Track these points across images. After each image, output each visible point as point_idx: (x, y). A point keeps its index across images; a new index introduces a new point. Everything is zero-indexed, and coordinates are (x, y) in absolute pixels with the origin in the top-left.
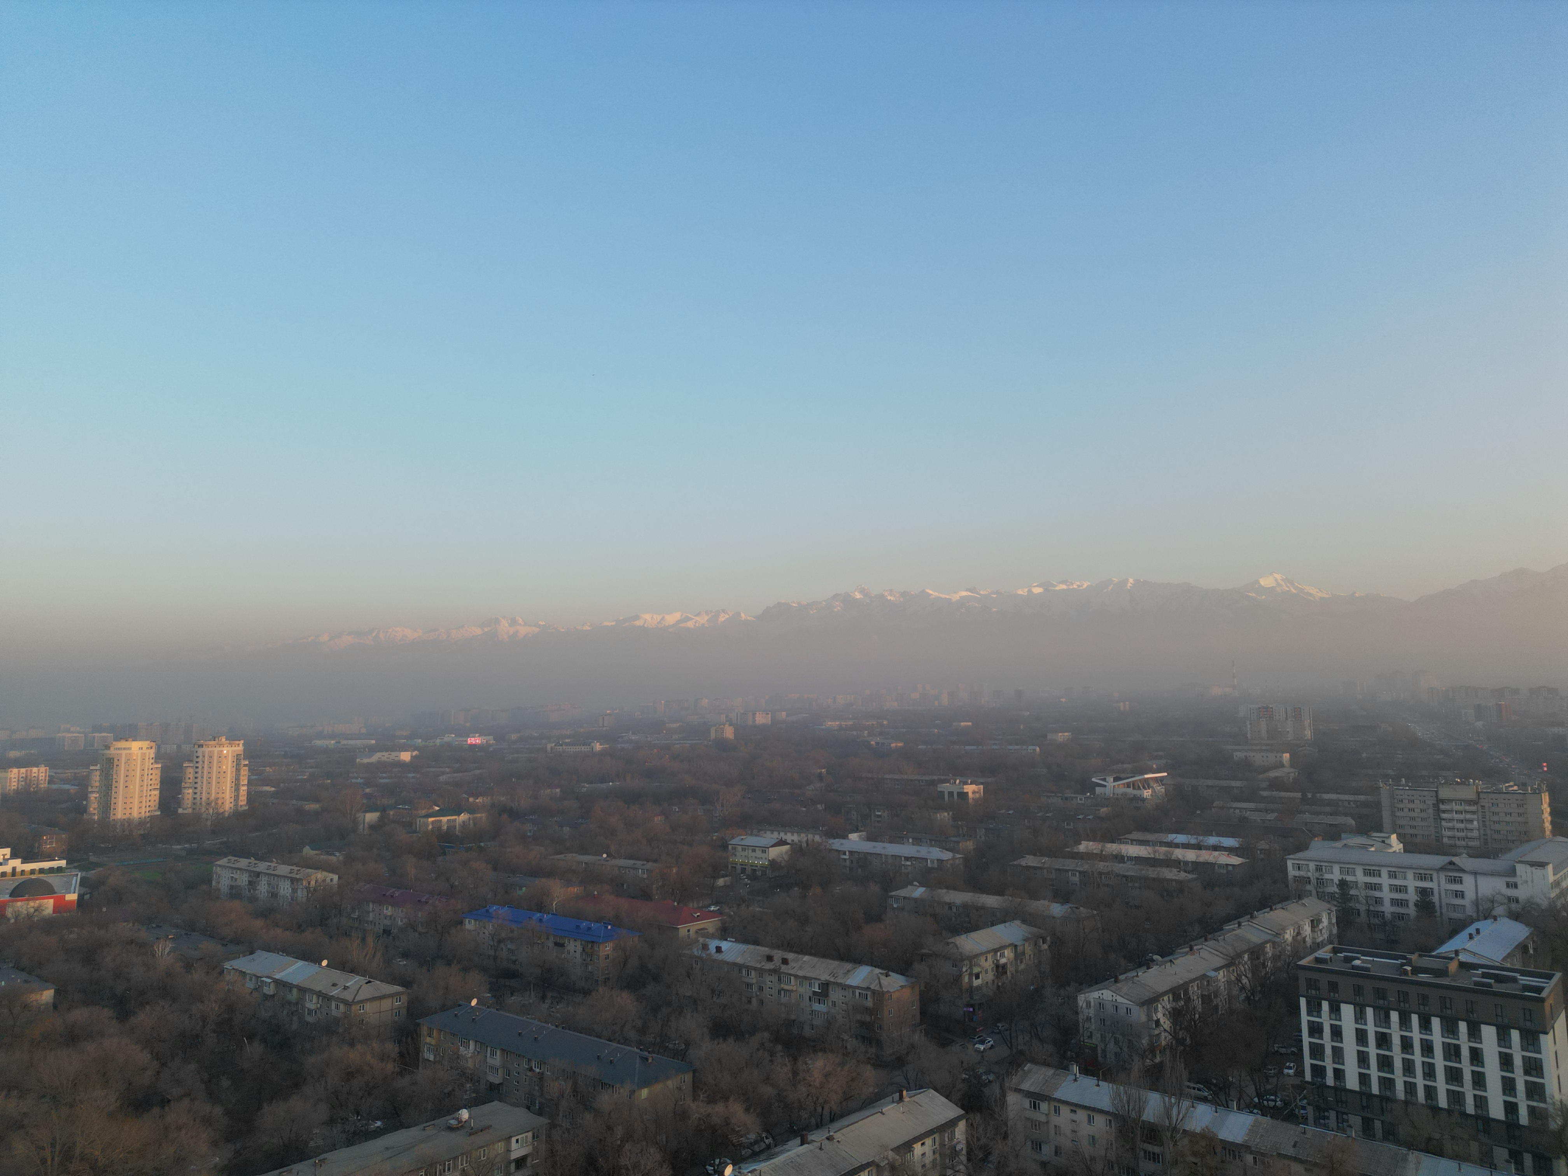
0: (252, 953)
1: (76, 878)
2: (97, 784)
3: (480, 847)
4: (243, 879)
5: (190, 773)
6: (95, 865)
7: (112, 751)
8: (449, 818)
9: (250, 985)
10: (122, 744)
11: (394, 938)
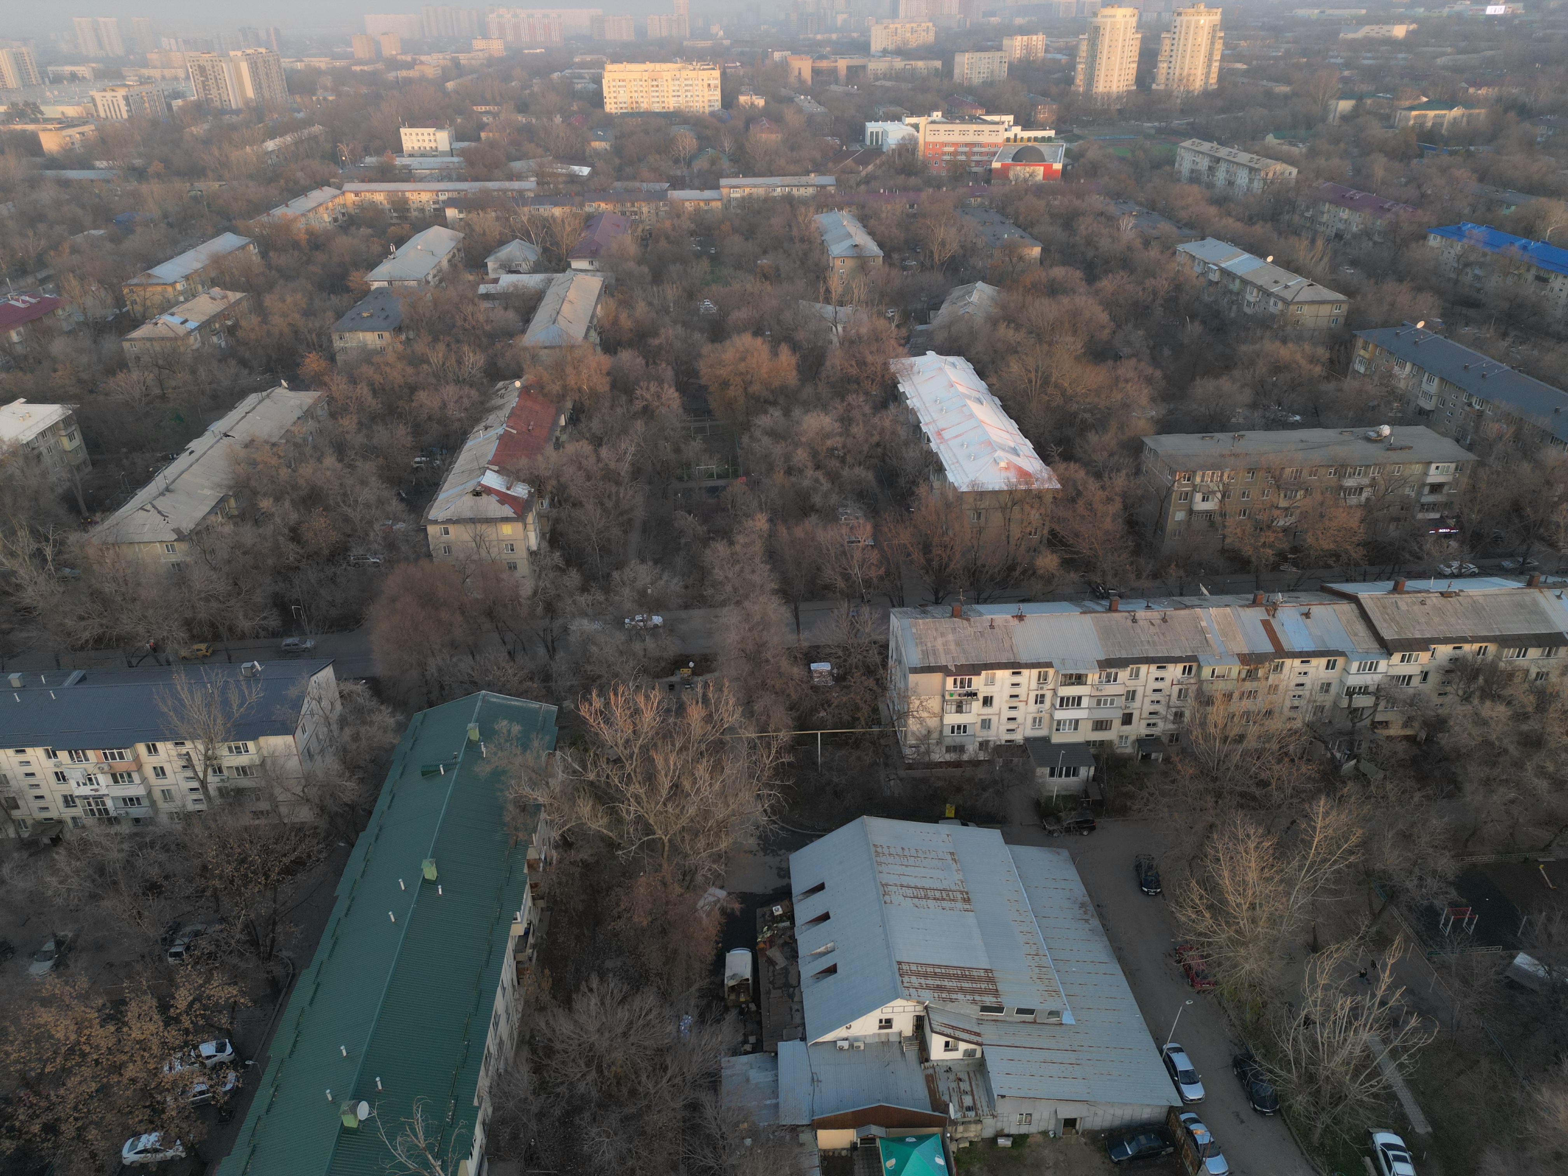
0: (1203, 239)
1: (1062, 147)
2: (1084, 54)
3: (1468, 151)
4: (1204, 164)
5: (1166, 46)
6: (1078, 138)
7: (1099, 20)
8: (1437, 112)
9: (1198, 269)
10: (1108, 11)
11: (1345, 244)
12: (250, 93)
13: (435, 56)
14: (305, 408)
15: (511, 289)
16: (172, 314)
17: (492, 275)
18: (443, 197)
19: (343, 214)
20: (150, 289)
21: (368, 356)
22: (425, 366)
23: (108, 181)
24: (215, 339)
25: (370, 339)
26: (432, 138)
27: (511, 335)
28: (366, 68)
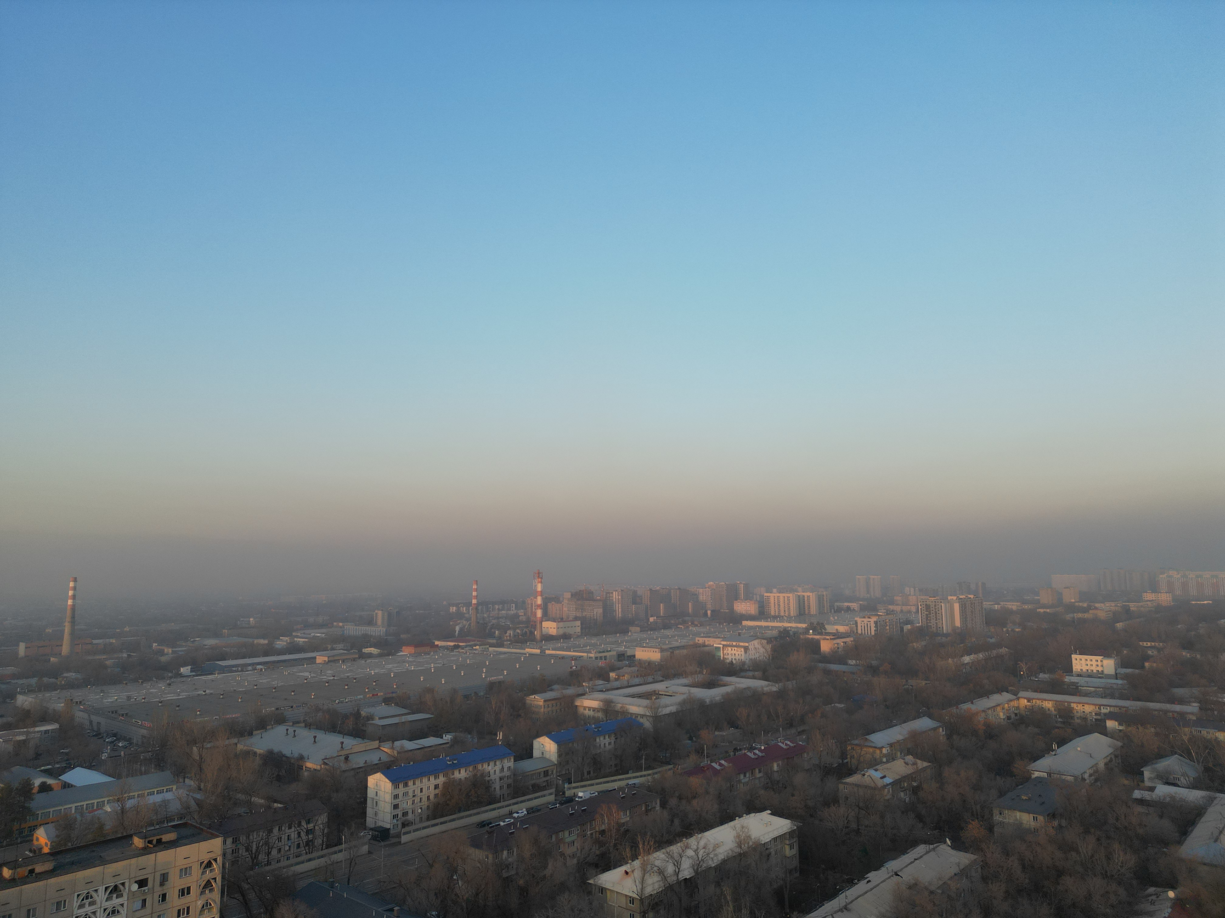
12: (958, 623)
13: (1108, 604)
14: (962, 867)
15: (1168, 799)
16: (876, 770)
17: (1147, 783)
18: (1104, 711)
19: (1016, 715)
20: (865, 749)
21: (1022, 833)
22: (1074, 854)
23: (853, 673)
24: (902, 794)
25: (1026, 819)
26: (1099, 663)
27: (1165, 843)
28: (1048, 610)
